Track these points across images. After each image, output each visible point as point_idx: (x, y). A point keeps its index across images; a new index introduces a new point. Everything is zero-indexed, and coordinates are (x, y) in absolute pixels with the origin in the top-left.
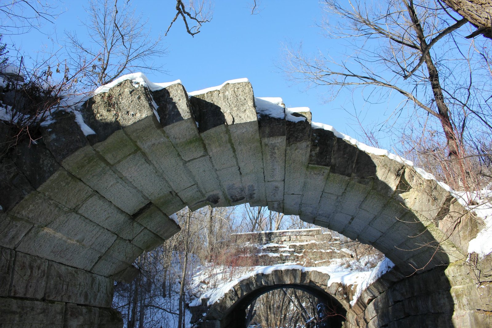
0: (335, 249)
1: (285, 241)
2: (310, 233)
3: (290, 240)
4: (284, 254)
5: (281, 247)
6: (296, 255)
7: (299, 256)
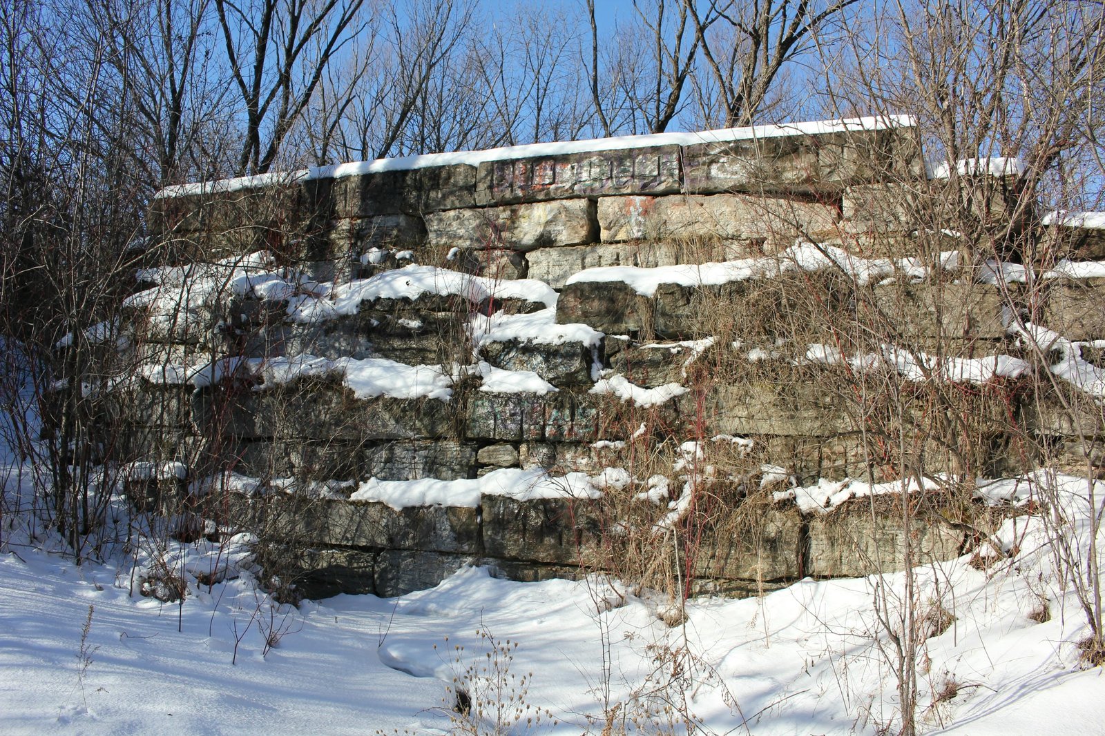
0: (1056, 356)
1: (545, 242)
2: (794, 171)
3: (593, 237)
4: (499, 381)
5: (493, 305)
6: (612, 397)
7: (642, 413)
